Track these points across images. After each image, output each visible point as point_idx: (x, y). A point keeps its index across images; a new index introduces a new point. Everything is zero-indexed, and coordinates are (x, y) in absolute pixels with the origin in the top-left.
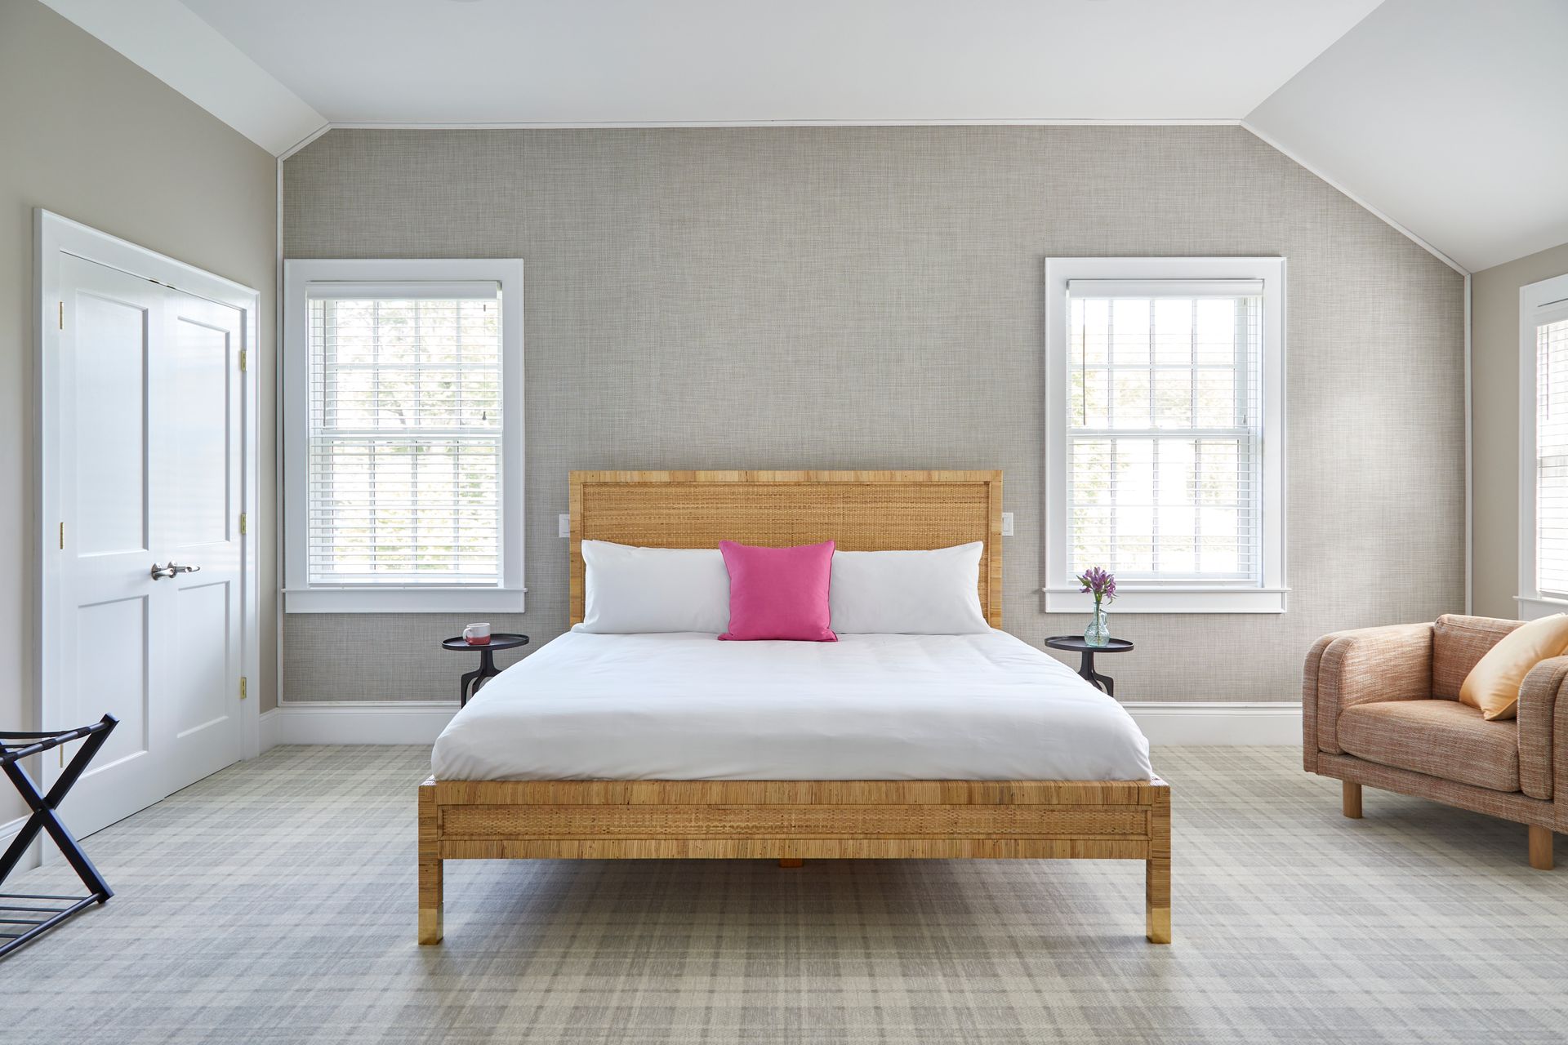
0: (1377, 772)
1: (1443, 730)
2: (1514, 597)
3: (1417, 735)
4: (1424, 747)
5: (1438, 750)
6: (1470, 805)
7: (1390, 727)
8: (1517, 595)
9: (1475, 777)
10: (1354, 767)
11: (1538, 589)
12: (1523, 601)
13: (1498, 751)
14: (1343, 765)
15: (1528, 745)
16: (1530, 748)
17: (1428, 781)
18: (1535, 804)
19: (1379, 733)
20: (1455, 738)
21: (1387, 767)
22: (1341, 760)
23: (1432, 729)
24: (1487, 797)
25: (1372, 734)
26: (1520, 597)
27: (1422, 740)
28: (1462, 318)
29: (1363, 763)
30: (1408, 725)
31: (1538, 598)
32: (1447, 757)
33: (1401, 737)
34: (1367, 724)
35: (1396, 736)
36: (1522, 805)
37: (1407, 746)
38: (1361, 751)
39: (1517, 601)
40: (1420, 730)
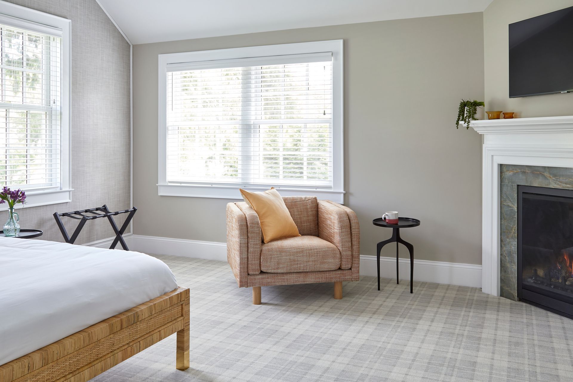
0: (279, 278)
1: (311, 249)
2: (157, 184)
3: (301, 255)
4: (305, 259)
5: (311, 259)
6: (320, 280)
7: (288, 254)
8: (158, 184)
9: (325, 267)
10: (268, 278)
11: (167, 181)
12: (160, 186)
13: (334, 253)
14: (262, 278)
15: (345, 247)
16: (346, 249)
17: (302, 275)
18: (345, 272)
19: (284, 258)
20: (317, 252)
21: (287, 273)
22: (260, 276)
23: (306, 250)
24: (327, 275)
25: (280, 259)
26: (159, 184)
27: (304, 256)
28: (129, 64)
29: (272, 275)
30: (295, 251)
31: (166, 184)
32: (315, 261)
33: (294, 257)
34: (277, 255)
35: (292, 257)
36: (341, 274)
37: (298, 261)
38: (274, 269)
39: (157, 187)
40: (301, 251)
